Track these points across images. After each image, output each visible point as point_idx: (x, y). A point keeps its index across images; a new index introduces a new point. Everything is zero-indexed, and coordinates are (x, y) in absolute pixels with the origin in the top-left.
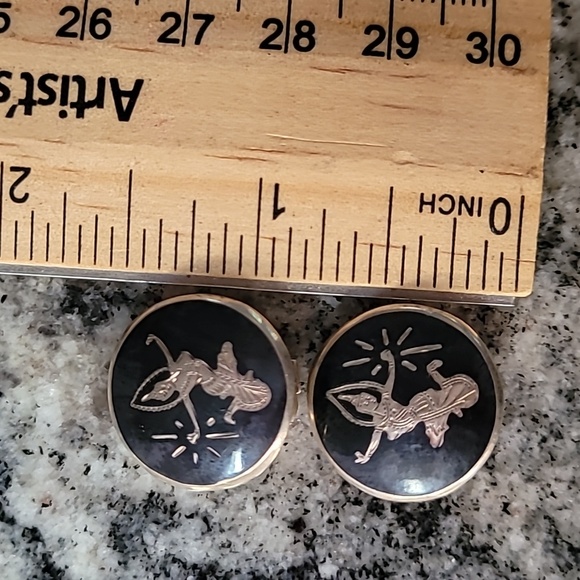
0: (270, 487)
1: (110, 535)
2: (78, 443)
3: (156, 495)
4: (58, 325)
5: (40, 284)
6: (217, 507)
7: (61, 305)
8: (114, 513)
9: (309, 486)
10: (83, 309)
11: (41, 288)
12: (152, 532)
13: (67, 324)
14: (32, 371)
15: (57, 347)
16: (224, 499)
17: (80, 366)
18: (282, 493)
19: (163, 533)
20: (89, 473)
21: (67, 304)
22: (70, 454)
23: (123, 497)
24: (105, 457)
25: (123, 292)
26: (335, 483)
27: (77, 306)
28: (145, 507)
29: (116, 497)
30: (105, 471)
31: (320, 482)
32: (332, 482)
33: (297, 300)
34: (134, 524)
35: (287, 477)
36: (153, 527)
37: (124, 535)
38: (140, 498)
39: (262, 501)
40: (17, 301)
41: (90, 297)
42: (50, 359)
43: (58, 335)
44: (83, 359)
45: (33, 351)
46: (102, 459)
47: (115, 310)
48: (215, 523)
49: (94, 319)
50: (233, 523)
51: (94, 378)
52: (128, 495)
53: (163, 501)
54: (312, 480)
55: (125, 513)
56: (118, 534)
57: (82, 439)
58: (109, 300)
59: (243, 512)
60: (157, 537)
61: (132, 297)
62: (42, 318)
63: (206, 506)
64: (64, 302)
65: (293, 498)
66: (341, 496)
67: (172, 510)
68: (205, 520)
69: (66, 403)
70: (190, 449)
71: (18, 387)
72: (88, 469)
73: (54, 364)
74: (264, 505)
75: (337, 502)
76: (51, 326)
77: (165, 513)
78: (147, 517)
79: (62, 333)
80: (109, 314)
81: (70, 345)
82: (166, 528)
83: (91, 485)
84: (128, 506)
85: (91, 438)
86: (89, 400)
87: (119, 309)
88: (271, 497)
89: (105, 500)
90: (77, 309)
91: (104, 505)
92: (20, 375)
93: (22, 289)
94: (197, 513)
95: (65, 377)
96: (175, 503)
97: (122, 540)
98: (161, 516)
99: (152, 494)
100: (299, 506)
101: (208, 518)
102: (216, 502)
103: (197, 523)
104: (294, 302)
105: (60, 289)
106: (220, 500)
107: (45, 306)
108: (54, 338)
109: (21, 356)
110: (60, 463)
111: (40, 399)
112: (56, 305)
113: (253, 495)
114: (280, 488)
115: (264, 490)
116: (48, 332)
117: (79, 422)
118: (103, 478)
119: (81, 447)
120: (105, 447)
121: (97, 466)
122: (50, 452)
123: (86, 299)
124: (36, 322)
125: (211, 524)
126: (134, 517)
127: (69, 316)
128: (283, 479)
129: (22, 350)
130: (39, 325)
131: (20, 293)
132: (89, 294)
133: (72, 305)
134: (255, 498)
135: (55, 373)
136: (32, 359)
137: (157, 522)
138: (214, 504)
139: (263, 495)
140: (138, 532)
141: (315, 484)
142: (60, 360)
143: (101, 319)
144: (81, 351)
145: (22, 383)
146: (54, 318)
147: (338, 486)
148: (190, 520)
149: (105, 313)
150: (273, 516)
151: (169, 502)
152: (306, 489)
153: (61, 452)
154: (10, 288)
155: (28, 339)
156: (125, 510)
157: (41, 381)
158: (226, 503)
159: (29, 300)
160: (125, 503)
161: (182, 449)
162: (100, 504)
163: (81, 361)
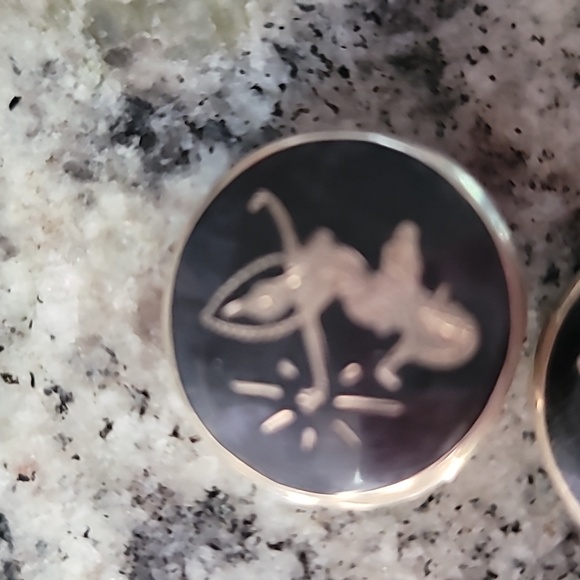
0: (431, 520)
1: (127, 553)
2: (98, 378)
3: (221, 496)
4: (100, 164)
5: (81, 87)
6: (327, 538)
7: (112, 128)
8: (141, 514)
9: (504, 529)
10: (148, 140)
11: (82, 93)
12: (203, 561)
13: (115, 164)
14: (40, 236)
15: (90, 202)
16: (342, 526)
17: (125, 241)
18: (453, 533)
19: (221, 567)
20: (111, 435)
21: (121, 128)
22: (83, 394)
23: (162, 489)
24: (142, 412)
25: (223, 121)
26: (552, 534)
27: (138, 133)
28: (198, 514)
29: (149, 486)
30: (138, 436)
31: (525, 526)
32: (548, 529)
33: (538, 185)
34: (172, 540)
35: (467, 507)
36: (207, 553)
37: (151, 558)
38: (192, 495)
39: (413, 543)
40: (36, 111)
41: (164, 121)
42: (76, 221)
43: (97, 180)
44: (131, 229)
45: (48, 201)
46: (136, 414)
47: (203, 151)
48: (319, 567)
49: (164, 162)
50: (352, 572)
51: (146, 267)
52: (172, 487)
53: (232, 509)
54: (510, 520)
55: (160, 519)
56: (141, 553)
57: (106, 373)
58: (198, 132)
59: (373, 556)
60: (209, 571)
61: (238, 132)
62: (74, 145)
63: (310, 533)
64: (117, 124)
65: (470, 547)
66: (560, 560)
67: (245, 528)
68: (303, 557)
69: (90, 303)
70: (302, 421)
71: (12, 261)
72: (109, 427)
73: (81, 231)
74: (415, 551)
75: (550, 568)
76: (87, 162)
77: (232, 531)
78: (198, 532)
79: (104, 178)
80: (191, 157)
81: (114, 201)
82: (229, 558)
83: (109, 457)
84: (167, 506)
85: (123, 373)
86: (132, 306)
87: (211, 150)
88: (430, 538)
89: (130, 489)
90: (136, 140)
91: (127, 497)
92: (18, 241)
93: (49, 90)
94: (289, 543)
95: (96, 258)
96: (254, 517)
97: (147, 566)
98: (224, 535)
99: (213, 494)
100: (478, 562)
101: (309, 556)
102: (327, 527)
103: (287, 560)
104: (533, 186)
105: (113, 101)
106: (335, 527)
107: (84, 126)
108: (88, 185)
109: (26, 207)
110: (62, 408)
111: (45, 288)
112: (103, 128)
113: (399, 527)
114: (449, 524)
115: (419, 522)
116: (80, 173)
117: (107, 341)
118: (133, 448)
119: (103, 387)
120: (145, 394)
121: (126, 425)
122: (48, 385)
123: (156, 125)
124: (62, 152)
125: (312, 567)
126: (176, 528)
127: (121, 150)
128: (458, 508)
129: (30, 197)
130: (67, 158)
131: (44, 98)
132: (162, 116)
133: (130, 131)
134: (400, 535)
135: (80, 248)
136: (44, 217)
137: (215, 546)
138: (323, 532)
139: (416, 530)
140: (179, 556)
141: (516, 529)
142: (92, 225)
143: (177, 163)
144: (133, 215)
145: (20, 255)
146: (93, 149)
147: (558, 539)
148: (275, 553)
149: (185, 153)
150: (427, 573)
151: (242, 512)
152: (497, 534)
153: (66, 388)
154: (28, 87)
155: (43, 179)
156: (162, 513)
157: (53, 256)
158: (346, 534)
159: (56, 111)
160: (164, 501)
161: (283, 417)
162: (119, 493)
163: (128, 232)
